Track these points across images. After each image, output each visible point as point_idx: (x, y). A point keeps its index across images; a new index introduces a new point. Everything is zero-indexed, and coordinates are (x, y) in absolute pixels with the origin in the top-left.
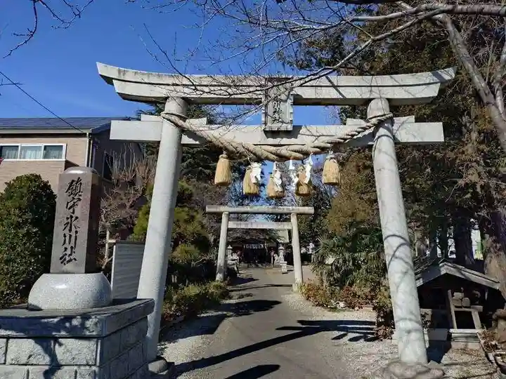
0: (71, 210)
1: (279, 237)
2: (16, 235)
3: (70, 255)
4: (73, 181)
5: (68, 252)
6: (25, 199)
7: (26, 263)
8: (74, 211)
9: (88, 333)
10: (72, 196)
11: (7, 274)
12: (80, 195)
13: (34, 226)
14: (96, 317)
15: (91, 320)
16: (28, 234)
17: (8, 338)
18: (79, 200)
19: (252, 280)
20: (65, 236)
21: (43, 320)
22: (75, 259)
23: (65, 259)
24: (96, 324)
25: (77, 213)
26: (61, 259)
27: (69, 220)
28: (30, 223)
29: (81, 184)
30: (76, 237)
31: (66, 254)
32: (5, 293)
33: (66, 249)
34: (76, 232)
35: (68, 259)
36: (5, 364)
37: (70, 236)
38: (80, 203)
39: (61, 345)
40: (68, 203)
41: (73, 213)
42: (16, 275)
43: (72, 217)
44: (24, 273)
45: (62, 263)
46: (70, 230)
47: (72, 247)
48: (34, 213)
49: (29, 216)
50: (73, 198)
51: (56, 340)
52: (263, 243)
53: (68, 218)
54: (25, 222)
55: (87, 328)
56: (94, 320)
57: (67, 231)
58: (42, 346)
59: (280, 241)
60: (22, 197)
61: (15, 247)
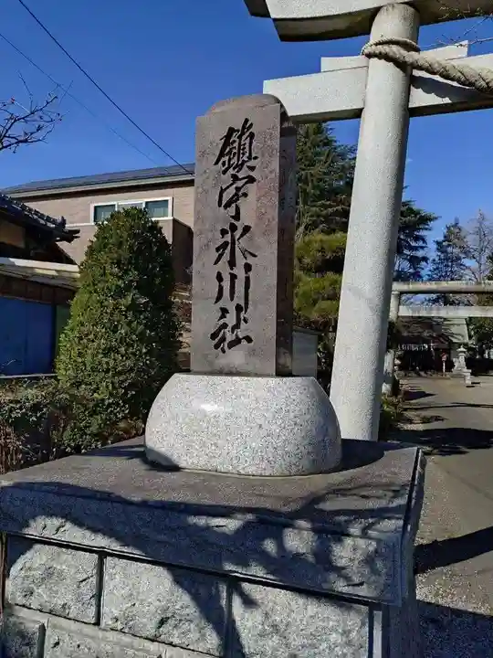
0: (232, 210)
1: (452, 335)
2: (116, 307)
3: (237, 326)
4: (231, 131)
5: (231, 319)
6: (126, 246)
7: (134, 354)
8: (238, 209)
9: (341, 587)
10: (231, 171)
11: (107, 371)
12: (252, 168)
13: (143, 294)
14: (364, 535)
15: (349, 541)
16: (133, 307)
17: (103, 554)
18: (251, 180)
19: (423, 395)
20: (220, 278)
21: (193, 520)
22: (249, 339)
23: (223, 339)
24: (369, 560)
25: (247, 218)
26: (214, 336)
27: (228, 238)
28: (136, 288)
29: (252, 136)
30: (247, 279)
31: (225, 326)
32: (106, 403)
33: (224, 311)
34: (248, 268)
35: (230, 337)
36: (97, 623)
37: (233, 277)
38: (252, 188)
39: (249, 602)
40: (222, 191)
41: (237, 217)
42: (120, 373)
43: (233, 228)
44: (131, 370)
45: (217, 346)
46: (232, 263)
47: (239, 308)
48: (142, 271)
49: (133, 274)
50: (235, 178)
51: (234, 584)
52: (428, 343)
53: (224, 232)
54: (128, 288)
55: (339, 571)
56: (362, 543)
57: (223, 266)
58: (196, 597)
59: (455, 340)
60: (120, 245)
61: (116, 326)
